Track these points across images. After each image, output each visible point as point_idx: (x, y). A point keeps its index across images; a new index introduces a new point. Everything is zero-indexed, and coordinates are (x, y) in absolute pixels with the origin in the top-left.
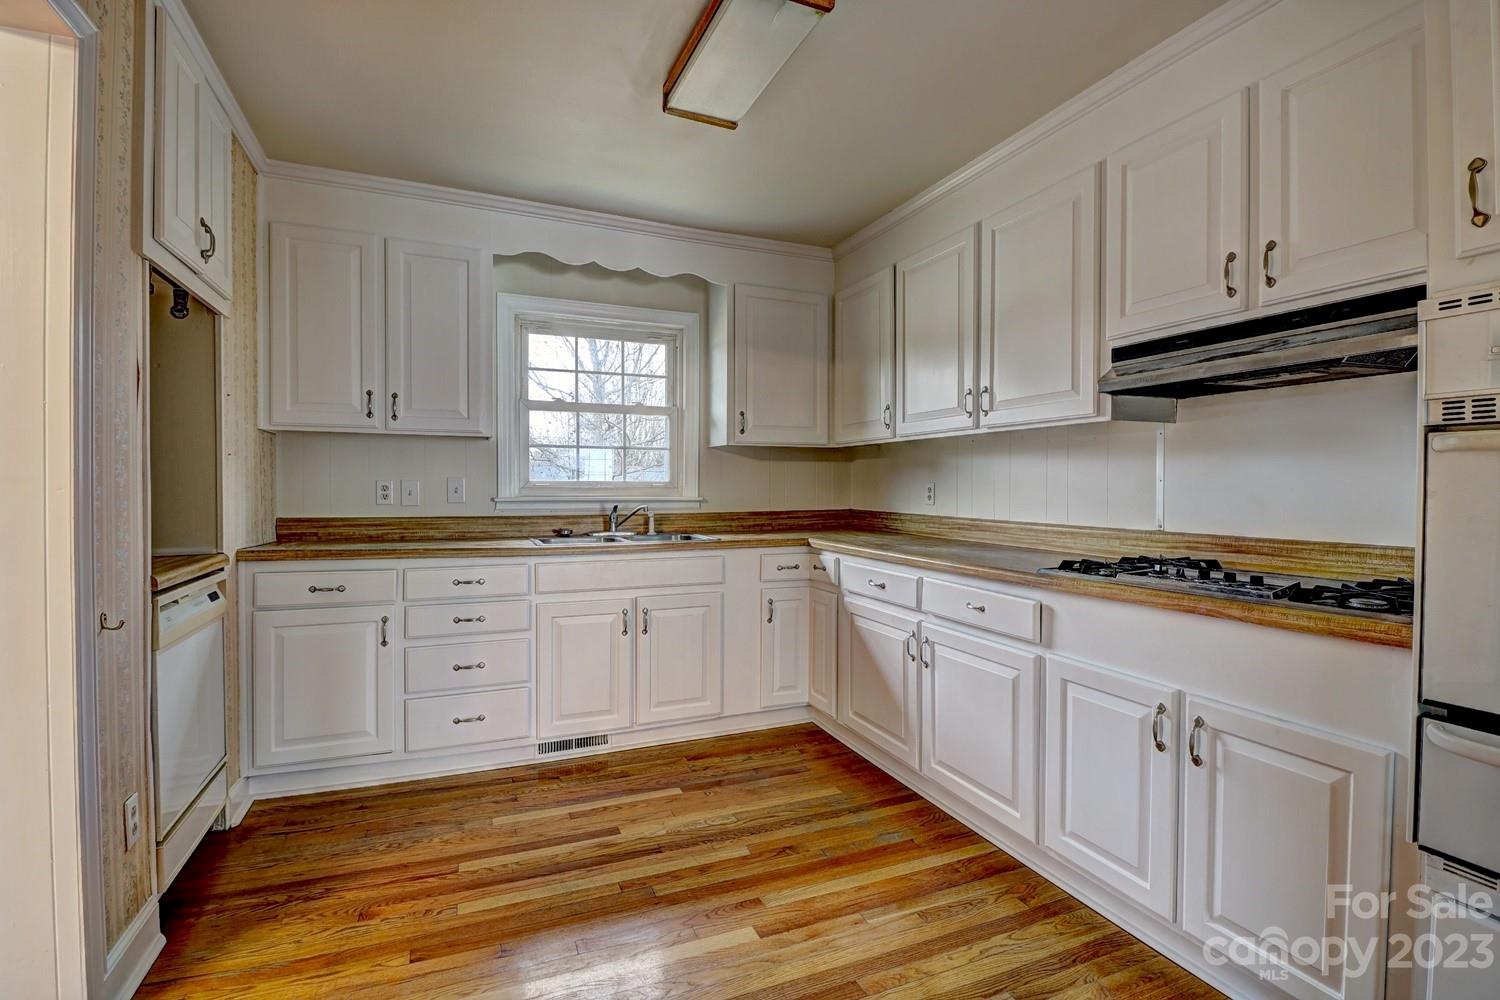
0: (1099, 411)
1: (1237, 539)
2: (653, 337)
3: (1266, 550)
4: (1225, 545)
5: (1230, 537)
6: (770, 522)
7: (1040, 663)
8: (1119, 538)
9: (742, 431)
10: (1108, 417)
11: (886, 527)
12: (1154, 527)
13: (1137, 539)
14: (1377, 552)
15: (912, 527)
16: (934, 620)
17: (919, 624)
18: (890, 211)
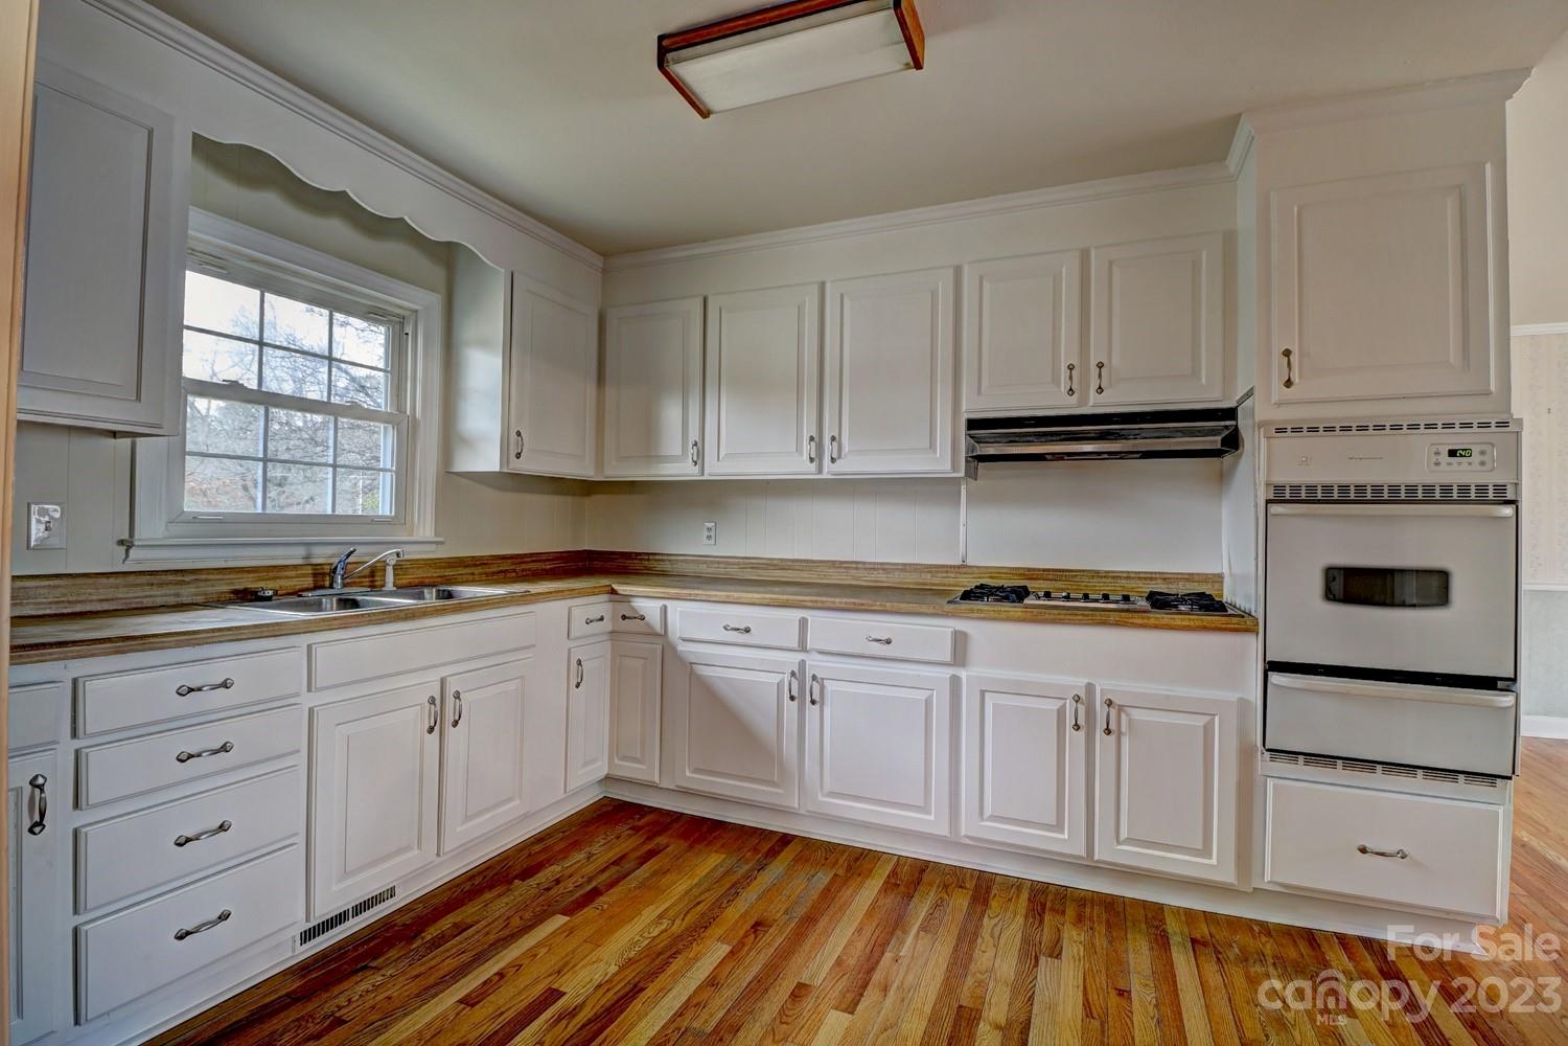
0: (954, 468)
1: (1029, 570)
2: (373, 314)
3: (1050, 577)
4: (1020, 575)
5: (1024, 568)
6: (513, 567)
7: (955, 682)
8: (931, 572)
9: (518, 456)
10: (962, 474)
11: (647, 568)
12: (958, 562)
13: (947, 572)
14: (1125, 575)
15: (690, 569)
16: (820, 657)
17: (802, 664)
18: (704, 241)
